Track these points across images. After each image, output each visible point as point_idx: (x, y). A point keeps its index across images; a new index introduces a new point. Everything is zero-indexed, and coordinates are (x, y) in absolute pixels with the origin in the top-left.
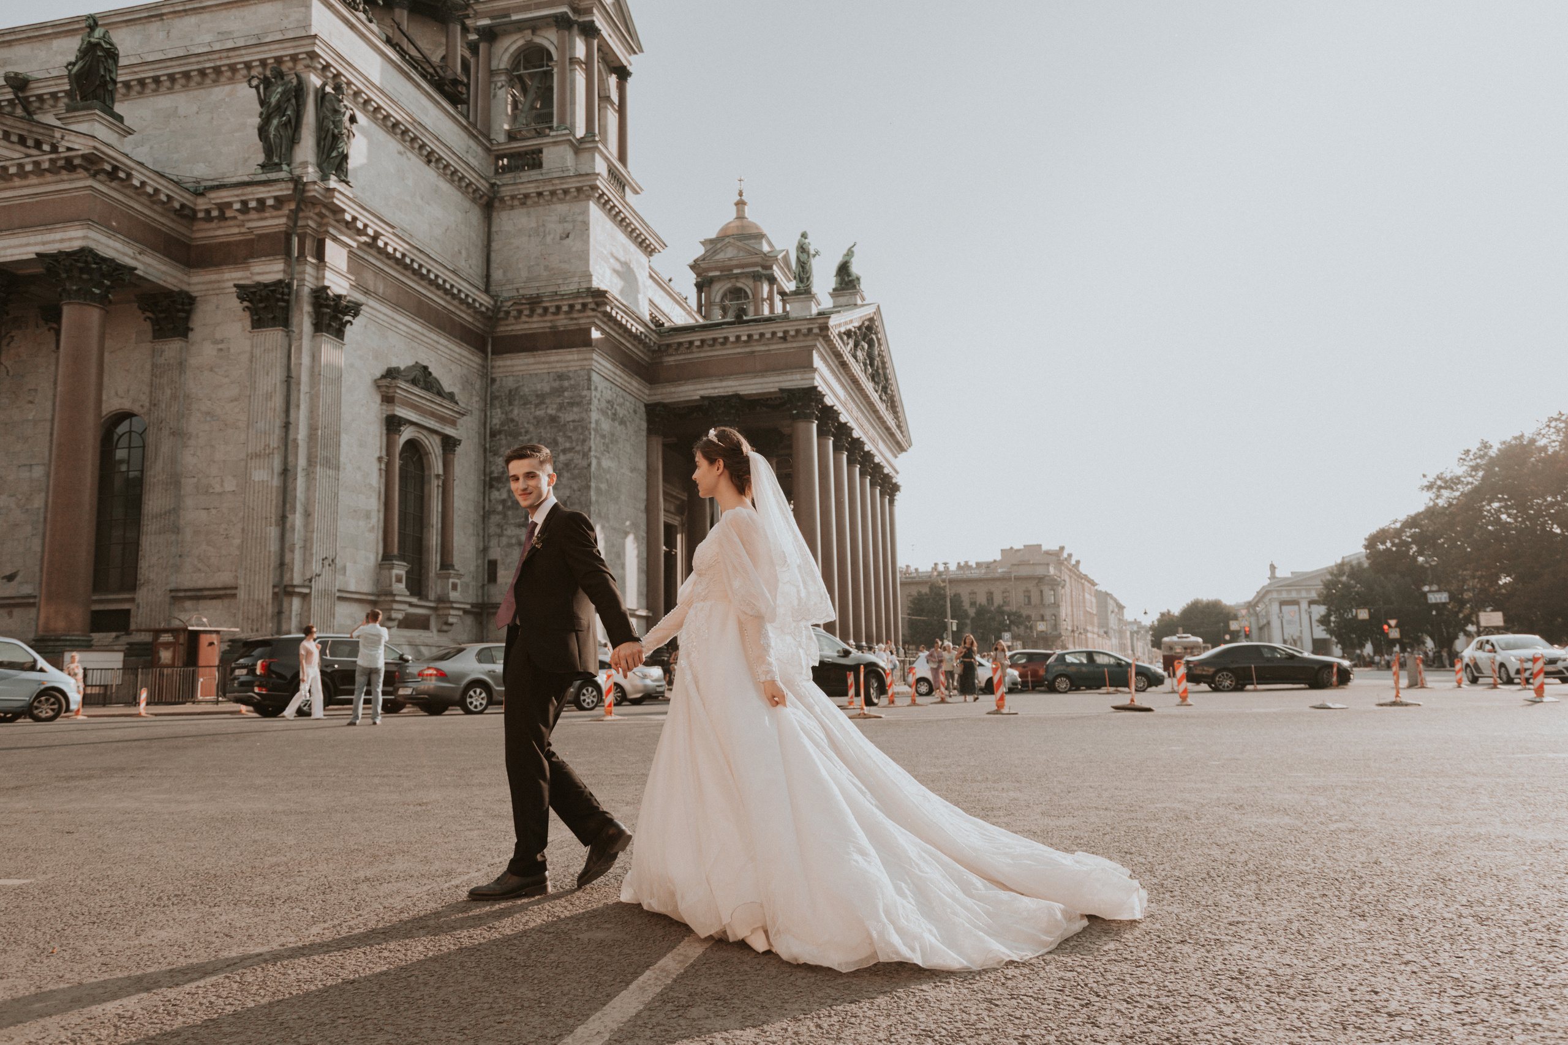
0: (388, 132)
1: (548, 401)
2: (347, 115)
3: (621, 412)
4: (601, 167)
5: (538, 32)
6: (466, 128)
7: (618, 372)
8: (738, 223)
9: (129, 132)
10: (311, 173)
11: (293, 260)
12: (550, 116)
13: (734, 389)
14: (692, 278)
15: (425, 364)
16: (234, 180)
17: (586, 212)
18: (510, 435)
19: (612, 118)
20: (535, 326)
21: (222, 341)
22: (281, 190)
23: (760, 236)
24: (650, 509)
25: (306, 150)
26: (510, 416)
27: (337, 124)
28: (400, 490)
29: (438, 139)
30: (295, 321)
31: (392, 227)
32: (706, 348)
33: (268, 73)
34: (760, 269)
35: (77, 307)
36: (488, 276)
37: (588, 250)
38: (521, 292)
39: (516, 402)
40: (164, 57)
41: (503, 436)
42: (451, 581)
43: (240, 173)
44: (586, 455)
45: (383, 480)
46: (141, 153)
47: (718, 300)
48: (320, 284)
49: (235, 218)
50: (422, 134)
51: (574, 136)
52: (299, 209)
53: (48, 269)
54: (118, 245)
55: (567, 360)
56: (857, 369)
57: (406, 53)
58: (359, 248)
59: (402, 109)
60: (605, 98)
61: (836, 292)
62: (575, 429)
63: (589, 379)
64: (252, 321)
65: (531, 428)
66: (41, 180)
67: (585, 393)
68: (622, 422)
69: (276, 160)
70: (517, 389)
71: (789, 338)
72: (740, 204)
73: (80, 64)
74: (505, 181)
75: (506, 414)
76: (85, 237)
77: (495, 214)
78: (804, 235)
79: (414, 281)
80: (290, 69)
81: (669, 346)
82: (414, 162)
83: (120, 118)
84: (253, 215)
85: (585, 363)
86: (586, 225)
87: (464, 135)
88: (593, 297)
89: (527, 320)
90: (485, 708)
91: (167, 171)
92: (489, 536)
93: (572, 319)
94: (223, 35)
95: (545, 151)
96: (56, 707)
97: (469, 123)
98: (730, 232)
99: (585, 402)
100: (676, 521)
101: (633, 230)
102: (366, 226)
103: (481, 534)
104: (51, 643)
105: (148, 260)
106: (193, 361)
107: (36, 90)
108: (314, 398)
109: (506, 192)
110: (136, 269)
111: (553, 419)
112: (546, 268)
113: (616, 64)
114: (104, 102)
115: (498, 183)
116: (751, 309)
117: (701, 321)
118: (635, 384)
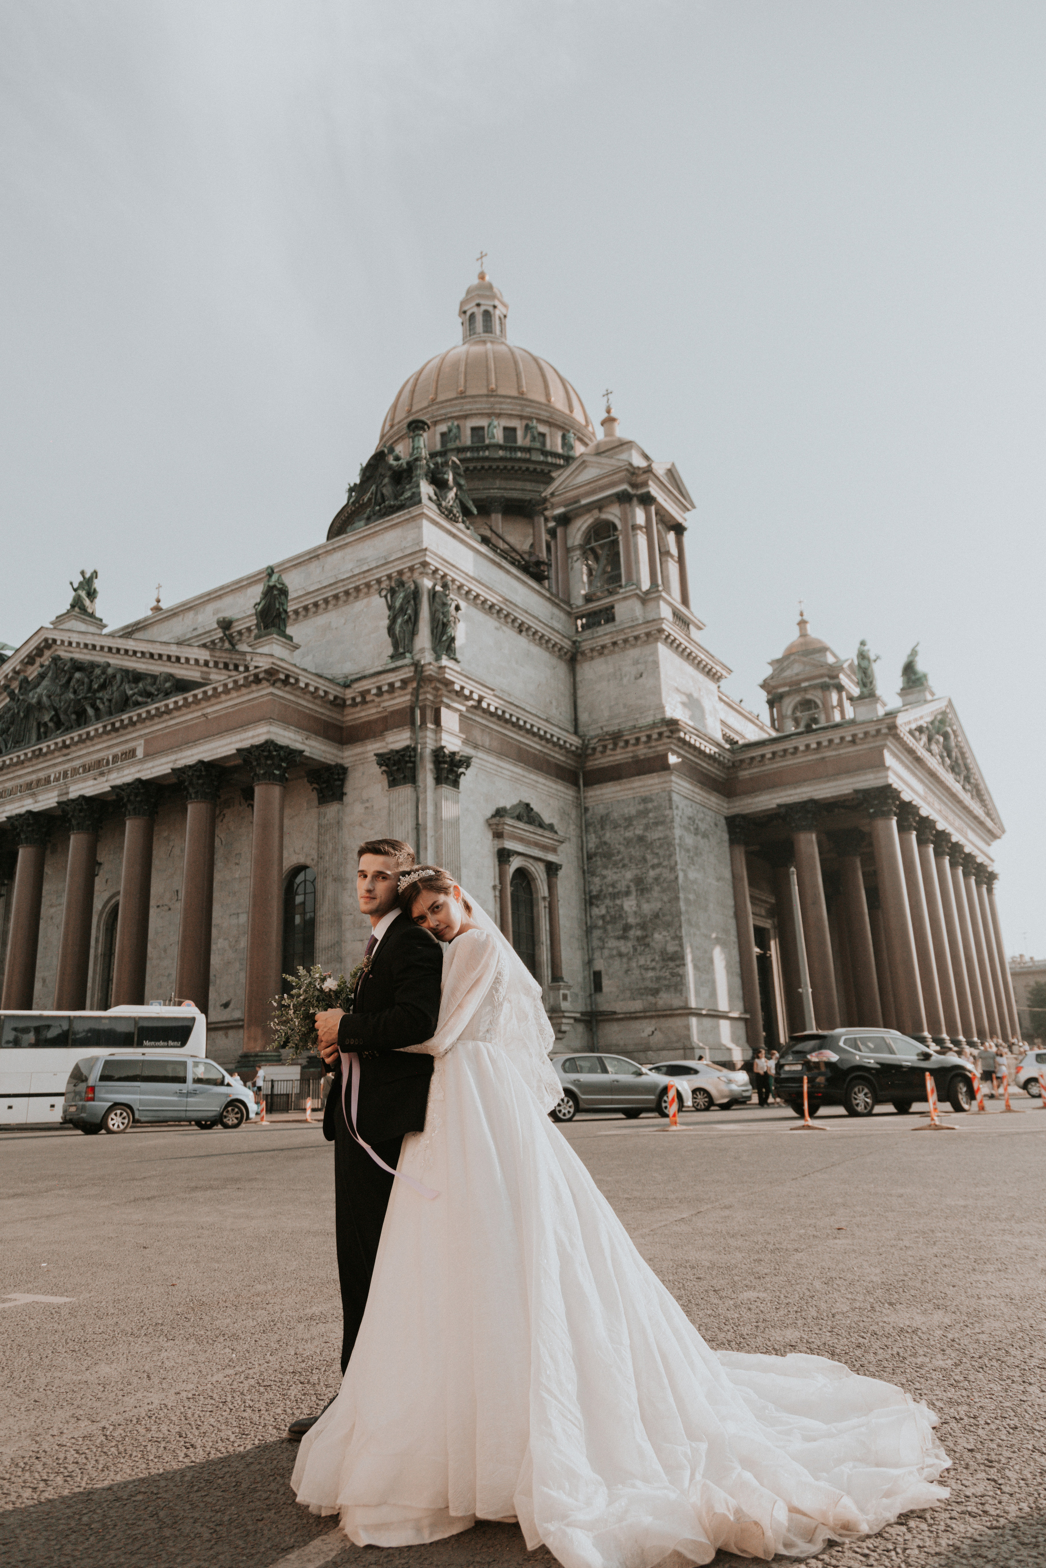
0: (486, 613)
1: (635, 823)
2: (453, 606)
3: (703, 827)
4: (665, 612)
5: (605, 510)
6: (549, 599)
7: (697, 790)
8: (802, 640)
9: (296, 647)
10: (427, 657)
11: (417, 727)
12: (619, 577)
13: (809, 795)
14: (763, 696)
15: (527, 801)
16: (372, 671)
17: (655, 653)
18: (605, 857)
19: (673, 568)
20: (619, 757)
21: (368, 801)
22: (405, 673)
23: (824, 650)
24: (739, 914)
25: (423, 639)
26: (603, 839)
27: (445, 614)
28: (513, 913)
29: (526, 612)
30: (420, 777)
31: (493, 690)
32: (778, 759)
33: (393, 584)
34: (827, 679)
35: (264, 786)
36: (576, 720)
37: (660, 685)
38: (605, 729)
39: (608, 827)
40: (320, 586)
41: (598, 858)
42: (562, 992)
43: (376, 664)
44: (673, 869)
45: (498, 906)
46: (308, 662)
47: (789, 712)
48: (439, 745)
49: (373, 701)
50: (513, 610)
51: (640, 589)
52: (419, 686)
53: (244, 760)
54: (292, 735)
55: (649, 784)
56: (933, 763)
57: (498, 548)
58: (467, 711)
59: (496, 593)
60: (664, 553)
61: (905, 691)
62: (661, 846)
63: (670, 800)
64: (389, 782)
65: (622, 848)
66: (239, 693)
67: (667, 812)
68: (705, 836)
69: (401, 650)
70: (607, 815)
71: (858, 741)
72: (802, 623)
73: (263, 603)
74: (584, 637)
75: (600, 838)
76: (268, 732)
77: (578, 667)
78: (863, 643)
79: (514, 732)
80: (409, 578)
81: (742, 761)
82: (509, 633)
83: (290, 638)
84: (386, 696)
85: (665, 785)
86: (656, 663)
87: (548, 605)
88: (667, 725)
89: (613, 753)
90: (574, 1115)
91: (327, 673)
92: (592, 949)
93: (650, 747)
94: (361, 561)
95: (617, 607)
96: (239, 1116)
97: (552, 594)
98: (794, 650)
99: (668, 820)
100: (767, 924)
101: (700, 662)
102: (471, 692)
103: (586, 947)
104: (252, 1059)
105: (313, 743)
106: (347, 820)
107: (237, 627)
108: (438, 840)
109: (586, 646)
110: (303, 751)
111: (641, 839)
112: (625, 706)
113: (671, 523)
114: (279, 628)
115: (579, 639)
116: (822, 718)
117: (774, 734)
118: (714, 800)
